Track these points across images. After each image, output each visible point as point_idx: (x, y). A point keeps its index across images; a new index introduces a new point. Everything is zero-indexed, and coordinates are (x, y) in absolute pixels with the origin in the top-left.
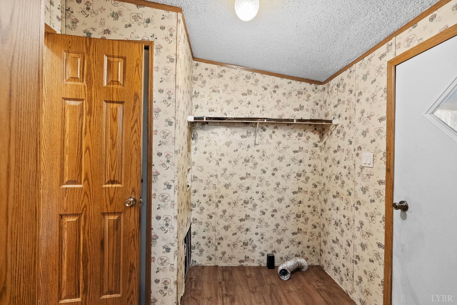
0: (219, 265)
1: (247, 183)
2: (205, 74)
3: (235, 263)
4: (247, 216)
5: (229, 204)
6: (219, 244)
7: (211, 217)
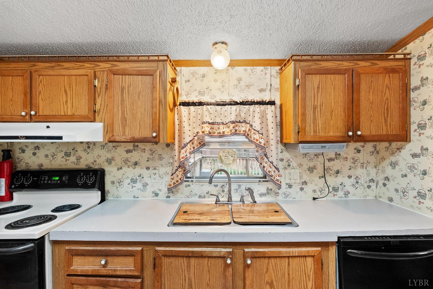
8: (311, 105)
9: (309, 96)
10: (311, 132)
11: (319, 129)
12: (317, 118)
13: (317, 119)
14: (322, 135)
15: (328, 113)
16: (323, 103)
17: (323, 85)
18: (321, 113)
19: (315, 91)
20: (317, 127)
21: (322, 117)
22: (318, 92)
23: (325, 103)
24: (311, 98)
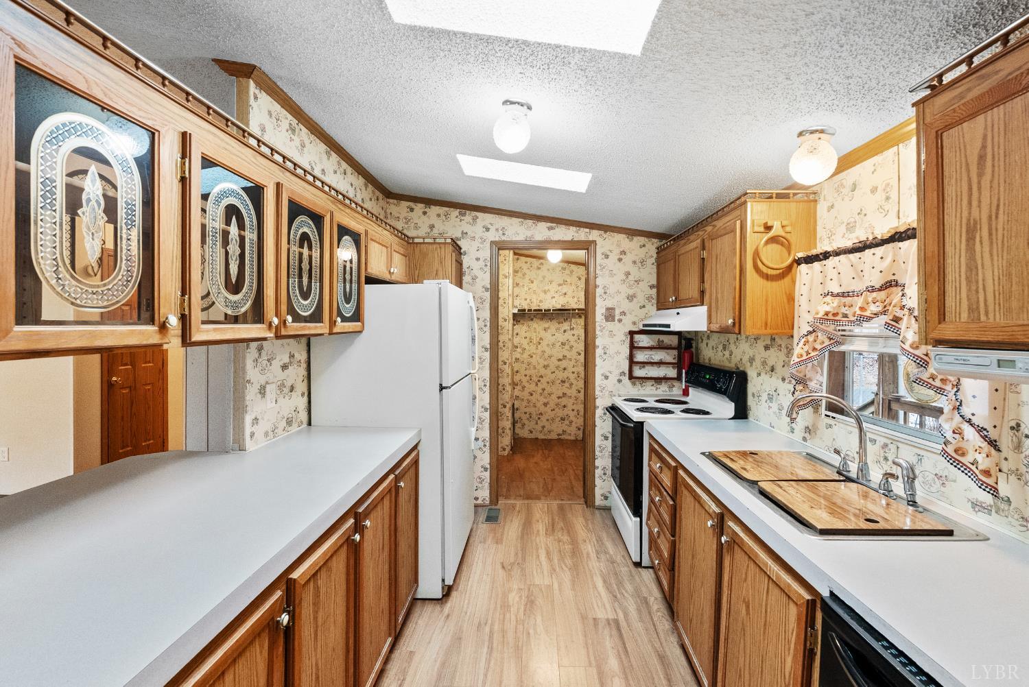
0: (539, 438)
1: (564, 364)
2: (525, 267)
3: (554, 436)
4: (564, 394)
5: (548, 383)
6: (539, 418)
7: (532, 395)
8: (961, 221)
9: (954, 197)
10: (962, 309)
11: (985, 301)
12: (979, 262)
13: (980, 267)
14: (998, 320)
15: (1016, 237)
16: (998, 206)
17: (996, 143)
18: (991, 243)
19: (971, 175)
20: (981, 291)
21: (995, 258)
22: (980, 175)
23: (1004, 204)
24: (961, 200)
